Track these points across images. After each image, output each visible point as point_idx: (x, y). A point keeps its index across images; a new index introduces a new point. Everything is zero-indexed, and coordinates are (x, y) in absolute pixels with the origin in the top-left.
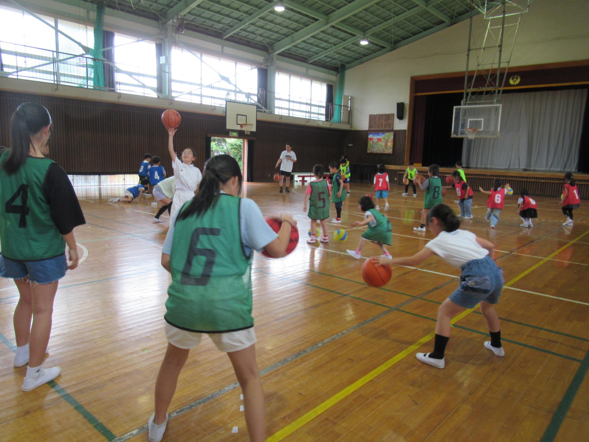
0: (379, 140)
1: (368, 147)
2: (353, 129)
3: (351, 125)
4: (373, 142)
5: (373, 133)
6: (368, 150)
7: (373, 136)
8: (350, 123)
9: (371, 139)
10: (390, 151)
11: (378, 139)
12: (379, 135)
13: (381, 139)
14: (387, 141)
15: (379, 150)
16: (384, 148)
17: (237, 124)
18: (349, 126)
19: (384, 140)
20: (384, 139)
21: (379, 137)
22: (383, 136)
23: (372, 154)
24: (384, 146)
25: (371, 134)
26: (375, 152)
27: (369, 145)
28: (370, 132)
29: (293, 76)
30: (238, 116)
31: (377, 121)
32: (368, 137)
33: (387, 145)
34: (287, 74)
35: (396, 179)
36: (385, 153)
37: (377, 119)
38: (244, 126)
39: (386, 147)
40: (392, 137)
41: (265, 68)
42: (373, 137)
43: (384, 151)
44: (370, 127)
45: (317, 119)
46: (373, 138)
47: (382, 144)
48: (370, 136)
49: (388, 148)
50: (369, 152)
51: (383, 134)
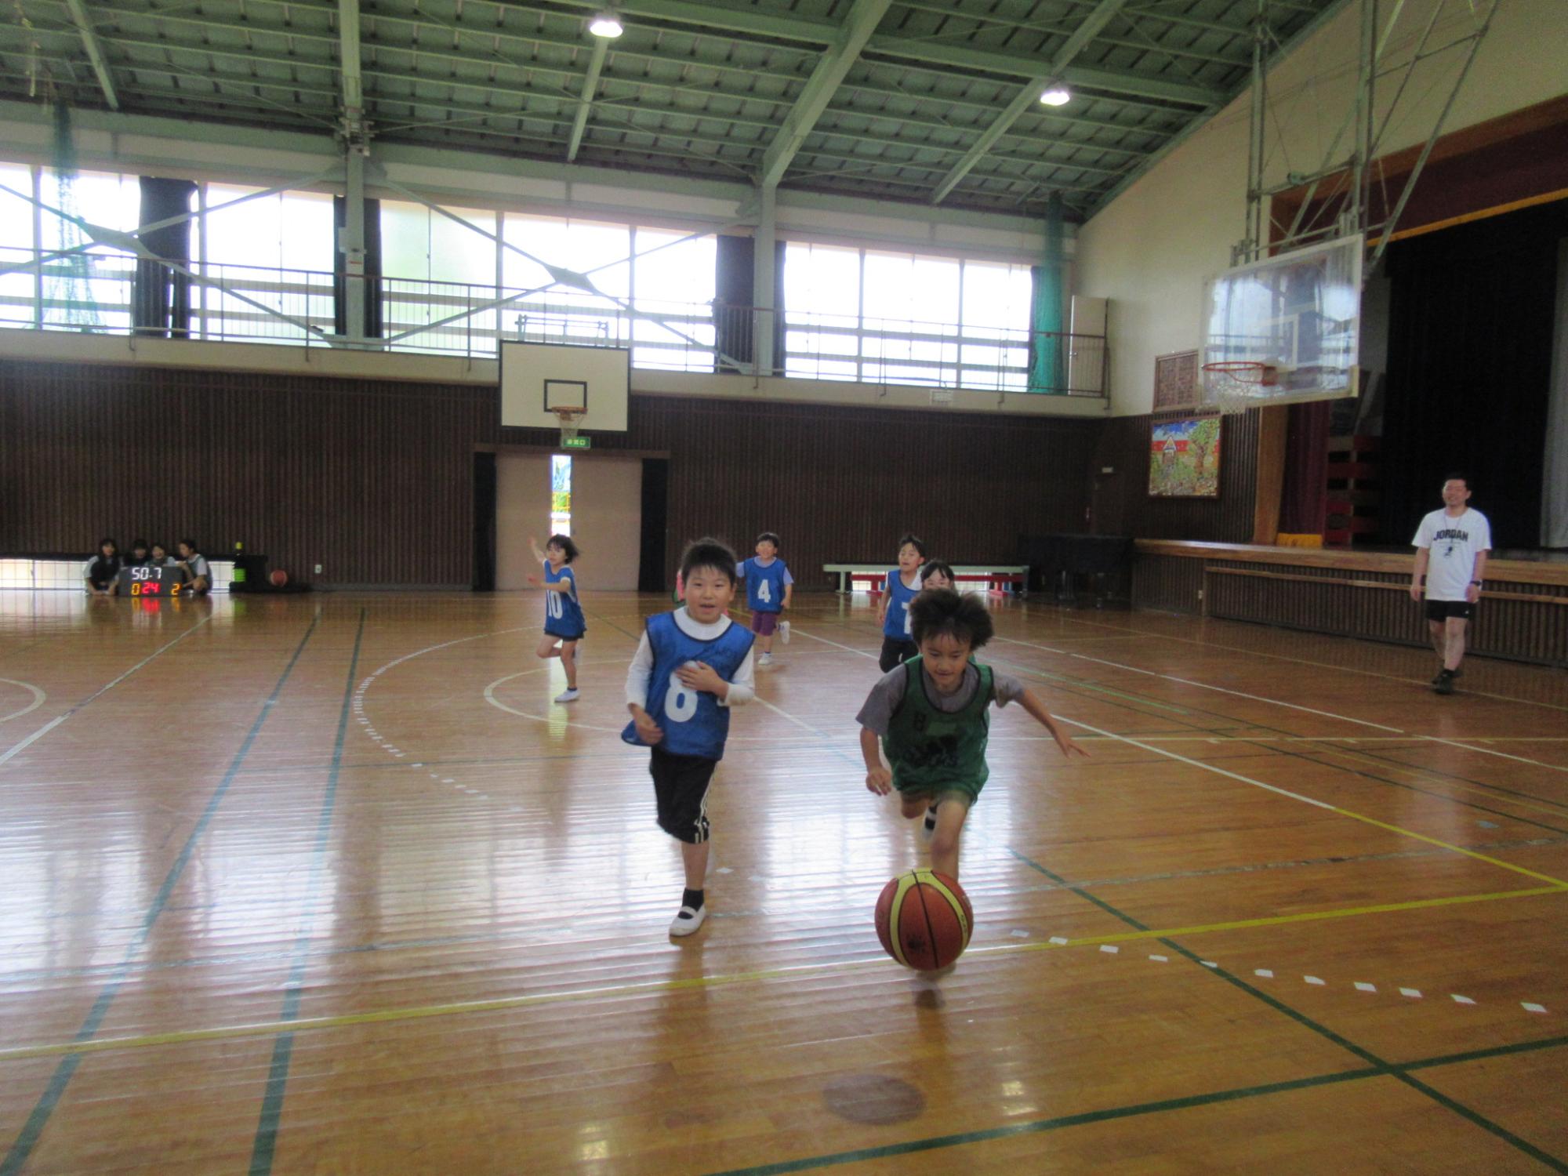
0: (1181, 446)
1: (1151, 476)
2: (1115, 413)
3: (1109, 398)
4: (1164, 455)
5: (1166, 424)
6: (1151, 486)
7: (1164, 434)
8: (1106, 394)
9: (1161, 443)
10: (1208, 488)
11: (1178, 443)
12: (1181, 431)
13: (1185, 443)
14: (1202, 448)
15: (1181, 484)
16: (1194, 475)
17: (546, 410)
18: (1104, 402)
19: (1193, 446)
20: (1194, 442)
21: (1180, 437)
22: (1191, 431)
23: (1160, 499)
24: (1195, 467)
25: (1160, 426)
26: (1170, 494)
27: (1154, 466)
28: (1154, 421)
29: (871, 251)
30: (549, 385)
31: (1176, 379)
32: (1149, 438)
33: (1202, 465)
34: (852, 249)
35: (1201, 594)
36: (1198, 494)
37: (1177, 370)
38: (573, 415)
39: (1201, 473)
40: (1216, 435)
41: (745, 234)
42: (1164, 438)
43: (1194, 489)
44: (1158, 401)
45: (936, 384)
46: (1164, 443)
47: (1188, 460)
48: (1158, 435)
49: (1206, 475)
50: (1153, 492)
51: (1192, 424)
